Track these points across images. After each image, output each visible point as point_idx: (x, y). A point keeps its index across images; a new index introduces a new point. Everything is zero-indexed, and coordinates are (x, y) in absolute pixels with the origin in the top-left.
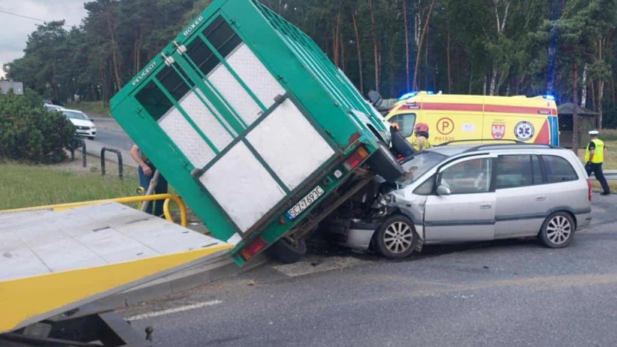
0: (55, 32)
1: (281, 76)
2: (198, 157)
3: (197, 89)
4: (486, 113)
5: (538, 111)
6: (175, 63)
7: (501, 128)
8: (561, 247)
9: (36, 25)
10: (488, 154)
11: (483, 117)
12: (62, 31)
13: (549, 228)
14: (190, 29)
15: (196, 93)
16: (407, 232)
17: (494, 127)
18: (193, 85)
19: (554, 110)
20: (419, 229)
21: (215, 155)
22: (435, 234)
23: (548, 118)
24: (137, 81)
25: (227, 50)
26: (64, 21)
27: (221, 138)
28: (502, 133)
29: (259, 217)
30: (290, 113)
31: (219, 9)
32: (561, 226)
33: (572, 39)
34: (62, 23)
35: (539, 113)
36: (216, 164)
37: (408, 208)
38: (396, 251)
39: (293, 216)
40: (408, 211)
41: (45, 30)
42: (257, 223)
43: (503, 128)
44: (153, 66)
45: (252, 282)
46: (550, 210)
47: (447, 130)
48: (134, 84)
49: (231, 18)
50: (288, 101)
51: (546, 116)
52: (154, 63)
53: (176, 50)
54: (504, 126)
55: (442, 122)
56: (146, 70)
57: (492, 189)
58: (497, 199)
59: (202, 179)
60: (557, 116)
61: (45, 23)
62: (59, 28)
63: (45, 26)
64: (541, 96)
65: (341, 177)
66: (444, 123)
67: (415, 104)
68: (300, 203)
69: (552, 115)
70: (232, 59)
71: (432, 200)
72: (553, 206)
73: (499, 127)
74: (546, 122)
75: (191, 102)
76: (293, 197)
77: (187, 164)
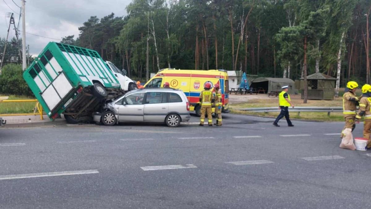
0: (70, 41)
2: (42, 88)
3: (43, 70)
4: (192, 78)
5: (214, 77)
6: (38, 63)
7: (198, 84)
8: (174, 127)
9: (62, 38)
11: (190, 80)
12: (72, 41)
13: (169, 119)
15: (42, 72)
16: (113, 117)
17: (195, 84)
18: (42, 69)
19: (222, 76)
20: (116, 116)
21: (45, 88)
22: (122, 118)
23: (220, 80)
25: (50, 59)
26: (74, 35)
27: (47, 83)
28: (198, 86)
29: (55, 106)
30: (62, 76)
32: (174, 119)
34: (73, 36)
35: (215, 77)
36: (46, 90)
37: (113, 109)
38: (108, 123)
39: (65, 107)
40: (113, 110)
41: (66, 40)
42: (54, 108)
43: (199, 84)
45: (55, 126)
46: (168, 113)
47: (175, 85)
48: (28, 69)
50: (62, 73)
53: (38, 59)
54: (200, 83)
55: (173, 81)
59: (42, 95)
61: (66, 37)
62: (71, 39)
63: (65, 38)
65: (76, 95)
66: (174, 82)
67: (162, 74)
68: (67, 103)
70: (51, 61)
71: (122, 107)
72: (170, 111)
73: (197, 84)
75: (41, 74)
76: (64, 101)
77: (40, 91)
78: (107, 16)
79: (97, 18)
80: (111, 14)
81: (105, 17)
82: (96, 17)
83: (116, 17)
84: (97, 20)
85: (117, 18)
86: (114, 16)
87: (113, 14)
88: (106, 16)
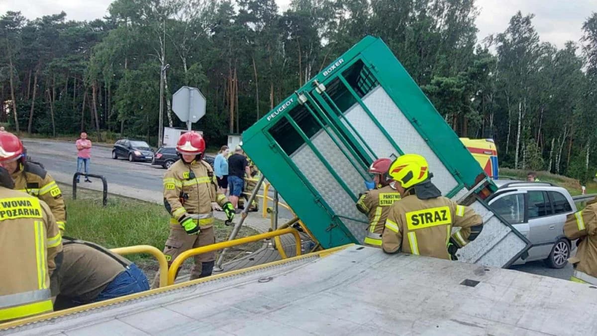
1: (416, 119)
5: (482, 151)
6: (308, 102)
8: (562, 267)
10: (516, 190)
13: (555, 252)
14: (330, 70)
15: (328, 132)
18: (325, 124)
19: (494, 151)
23: (492, 157)
24: (271, 117)
31: (360, 53)
32: (562, 250)
33: (458, 93)
35: (483, 153)
44: (290, 103)
46: (556, 238)
48: (269, 119)
49: (370, 62)
51: (489, 156)
52: (291, 100)
53: (314, 89)
56: (283, 106)
57: (526, 221)
58: (530, 228)
60: (496, 156)
64: (484, 140)
69: (493, 156)
74: (489, 161)
78: (51, 15)
79: (21, 15)
80: (59, 13)
81: (44, 17)
82: (19, 13)
83: (70, 21)
84: (21, 20)
85: (73, 24)
86: (65, 17)
87: (63, 15)
88: (49, 16)
